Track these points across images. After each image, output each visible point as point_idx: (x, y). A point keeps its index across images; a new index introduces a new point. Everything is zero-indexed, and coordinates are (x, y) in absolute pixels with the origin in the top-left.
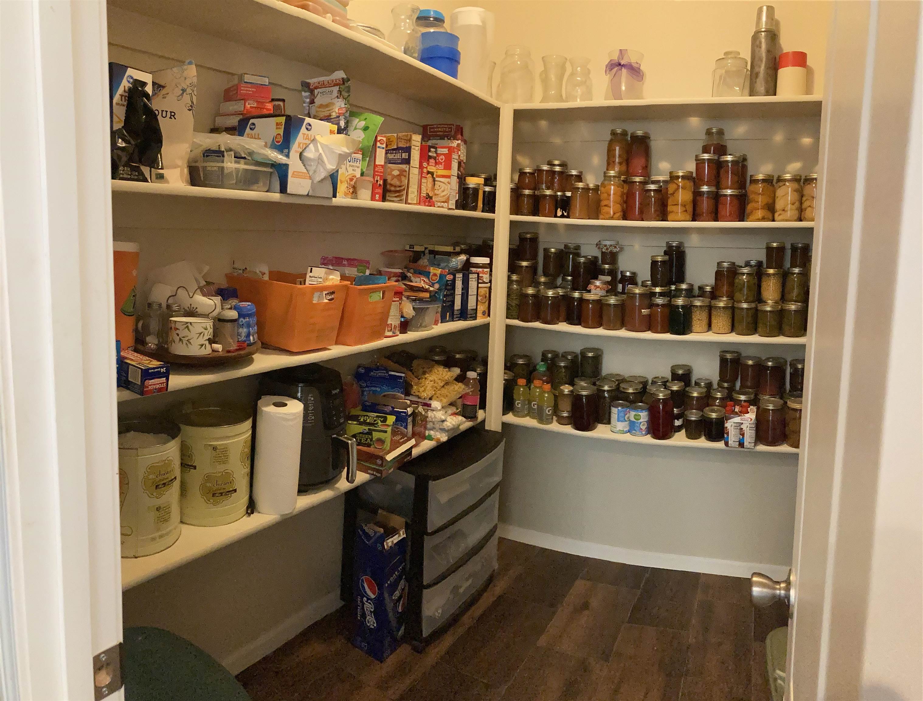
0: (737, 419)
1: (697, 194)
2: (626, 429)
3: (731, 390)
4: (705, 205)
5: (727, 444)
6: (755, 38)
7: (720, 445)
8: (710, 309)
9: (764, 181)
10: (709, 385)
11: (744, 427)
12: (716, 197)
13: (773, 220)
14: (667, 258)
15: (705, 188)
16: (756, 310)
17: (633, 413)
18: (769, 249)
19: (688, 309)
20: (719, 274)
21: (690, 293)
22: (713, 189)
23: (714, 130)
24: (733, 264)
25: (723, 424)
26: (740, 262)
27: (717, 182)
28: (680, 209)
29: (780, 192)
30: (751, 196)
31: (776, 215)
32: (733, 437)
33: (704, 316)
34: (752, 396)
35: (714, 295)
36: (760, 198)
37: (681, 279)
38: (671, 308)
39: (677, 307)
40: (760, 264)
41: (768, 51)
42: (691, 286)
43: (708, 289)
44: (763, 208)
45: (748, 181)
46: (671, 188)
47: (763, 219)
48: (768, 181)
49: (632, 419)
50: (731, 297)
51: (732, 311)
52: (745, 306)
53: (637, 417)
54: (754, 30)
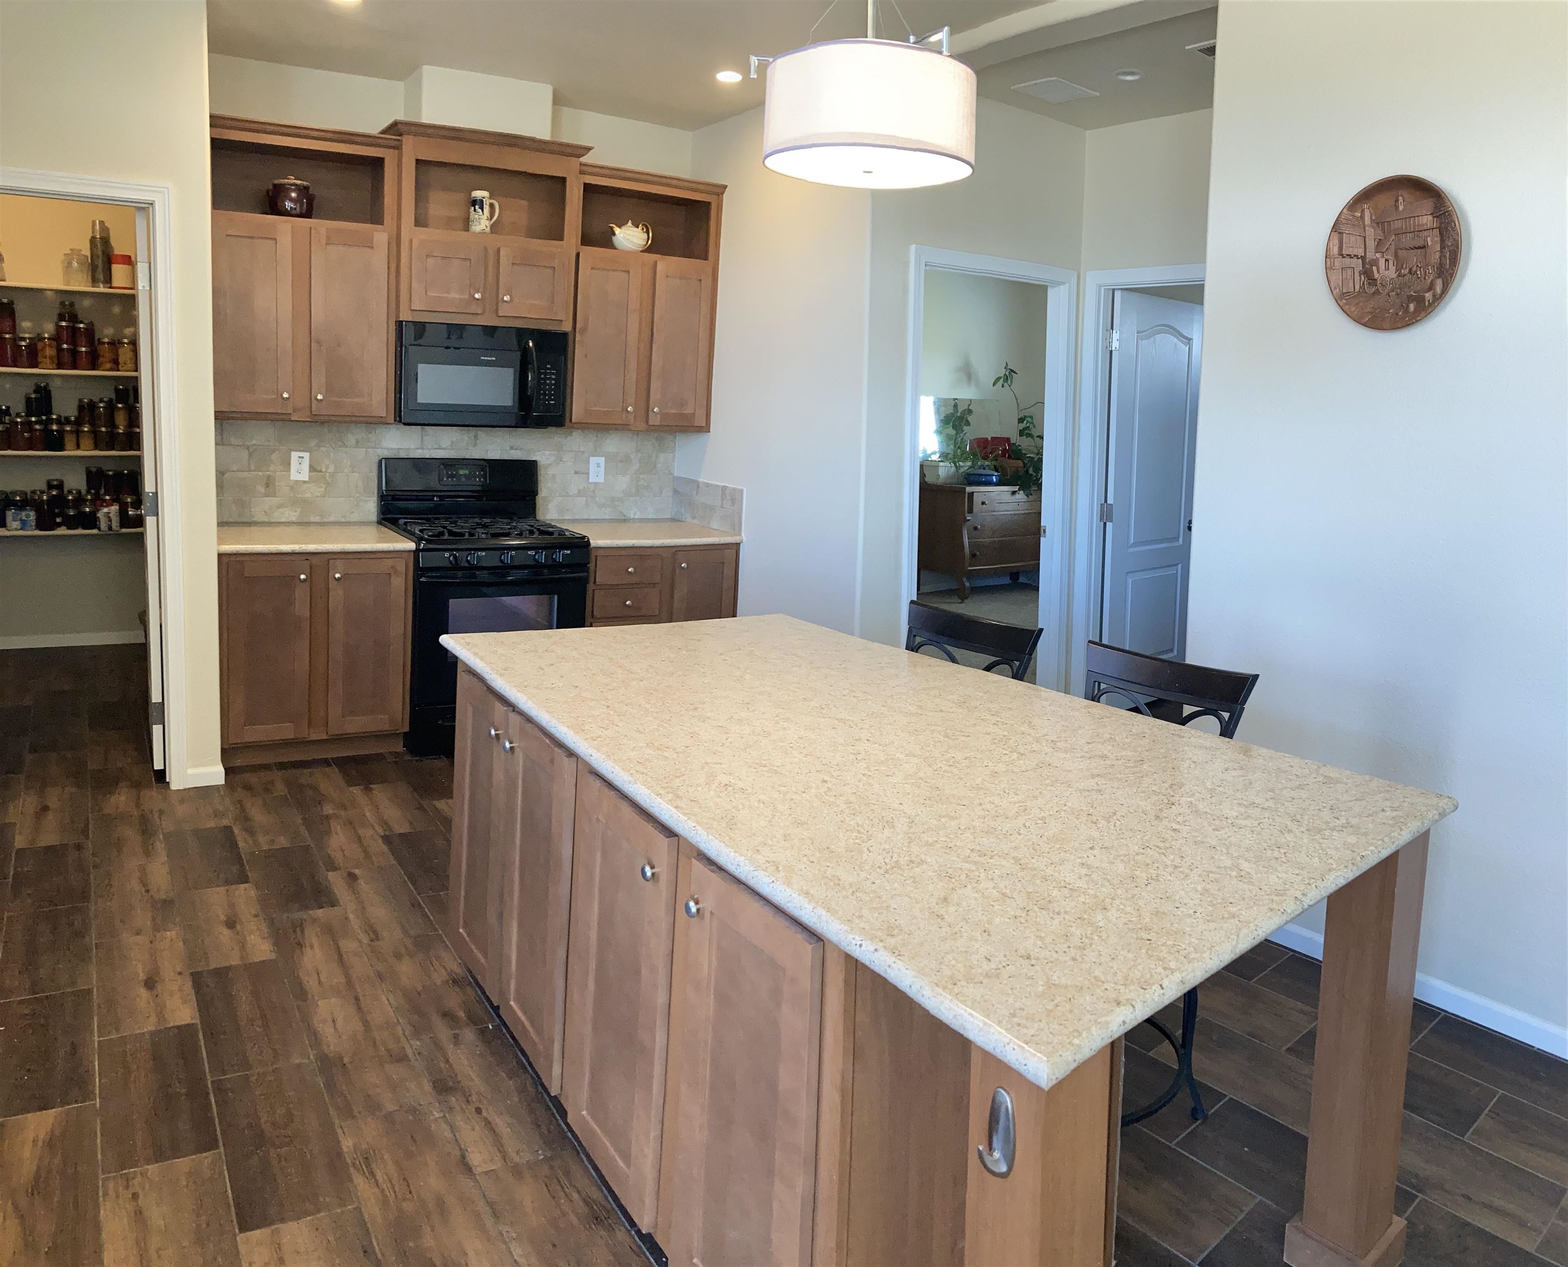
0: (106, 510)
1: (60, 350)
2: (19, 527)
3: (97, 493)
4: (66, 358)
5: (99, 529)
6: (93, 240)
7: (95, 531)
8: (78, 433)
9: (108, 343)
10: (79, 492)
11: (111, 515)
12: (74, 353)
13: (118, 370)
14: (39, 395)
15: (65, 346)
16: (112, 432)
17: (24, 513)
18: (117, 390)
19: (61, 432)
20: (81, 407)
21: (58, 421)
22: (72, 347)
23: (67, 303)
24: (91, 400)
25: (96, 515)
26: (96, 399)
27: (74, 342)
28: (48, 361)
29: (121, 351)
30: (101, 353)
31: (120, 366)
32: (103, 526)
33: (73, 438)
34: (115, 497)
35: (78, 422)
36: (107, 355)
37: (49, 411)
38: (47, 432)
39: (53, 431)
40: (111, 400)
41: (104, 253)
42: (60, 416)
43: (73, 418)
44: (110, 362)
45: (96, 342)
46: (40, 345)
47: (111, 370)
48: (112, 343)
49: (24, 518)
50: (93, 424)
51: (95, 433)
52: (103, 429)
53: (28, 516)
54: (90, 235)
